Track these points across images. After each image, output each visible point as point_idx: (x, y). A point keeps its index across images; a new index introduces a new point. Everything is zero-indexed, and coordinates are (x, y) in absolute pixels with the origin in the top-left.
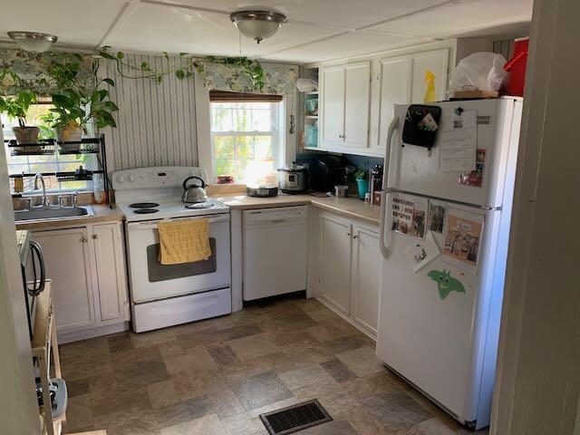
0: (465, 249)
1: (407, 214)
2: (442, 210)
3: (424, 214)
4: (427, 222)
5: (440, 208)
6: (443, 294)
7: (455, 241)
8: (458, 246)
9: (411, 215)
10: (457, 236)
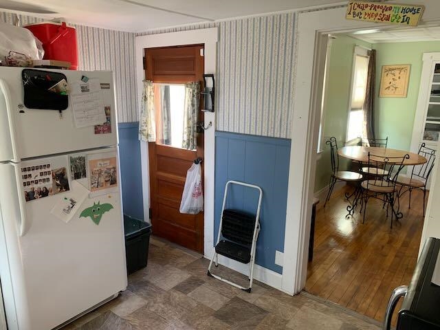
0: (107, 179)
1: (44, 177)
2: (82, 159)
3: (64, 169)
4: (69, 175)
5: (80, 159)
6: (97, 221)
7: (99, 177)
8: (102, 180)
9: (50, 177)
10: (100, 173)
